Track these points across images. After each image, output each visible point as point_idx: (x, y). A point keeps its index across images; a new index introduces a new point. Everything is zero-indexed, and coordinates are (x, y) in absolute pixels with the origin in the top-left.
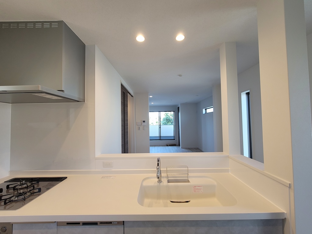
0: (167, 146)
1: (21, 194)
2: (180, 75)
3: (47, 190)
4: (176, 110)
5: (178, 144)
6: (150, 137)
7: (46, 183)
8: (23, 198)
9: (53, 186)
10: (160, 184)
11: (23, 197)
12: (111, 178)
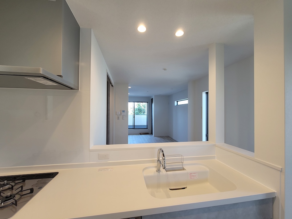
0: (141, 134)
1: (8, 198)
2: (165, 69)
3: (40, 189)
4: (150, 101)
5: (150, 133)
6: (129, 126)
7: (35, 181)
8: (12, 203)
9: (45, 183)
10: (159, 174)
11: (12, 201)
12: (109, 170)
